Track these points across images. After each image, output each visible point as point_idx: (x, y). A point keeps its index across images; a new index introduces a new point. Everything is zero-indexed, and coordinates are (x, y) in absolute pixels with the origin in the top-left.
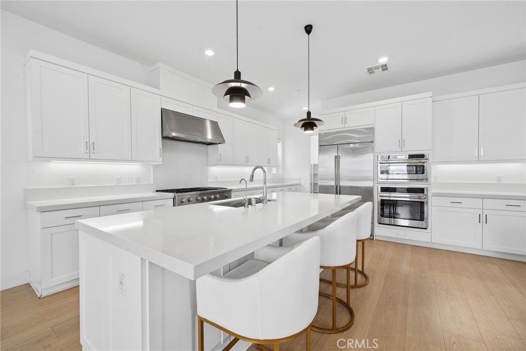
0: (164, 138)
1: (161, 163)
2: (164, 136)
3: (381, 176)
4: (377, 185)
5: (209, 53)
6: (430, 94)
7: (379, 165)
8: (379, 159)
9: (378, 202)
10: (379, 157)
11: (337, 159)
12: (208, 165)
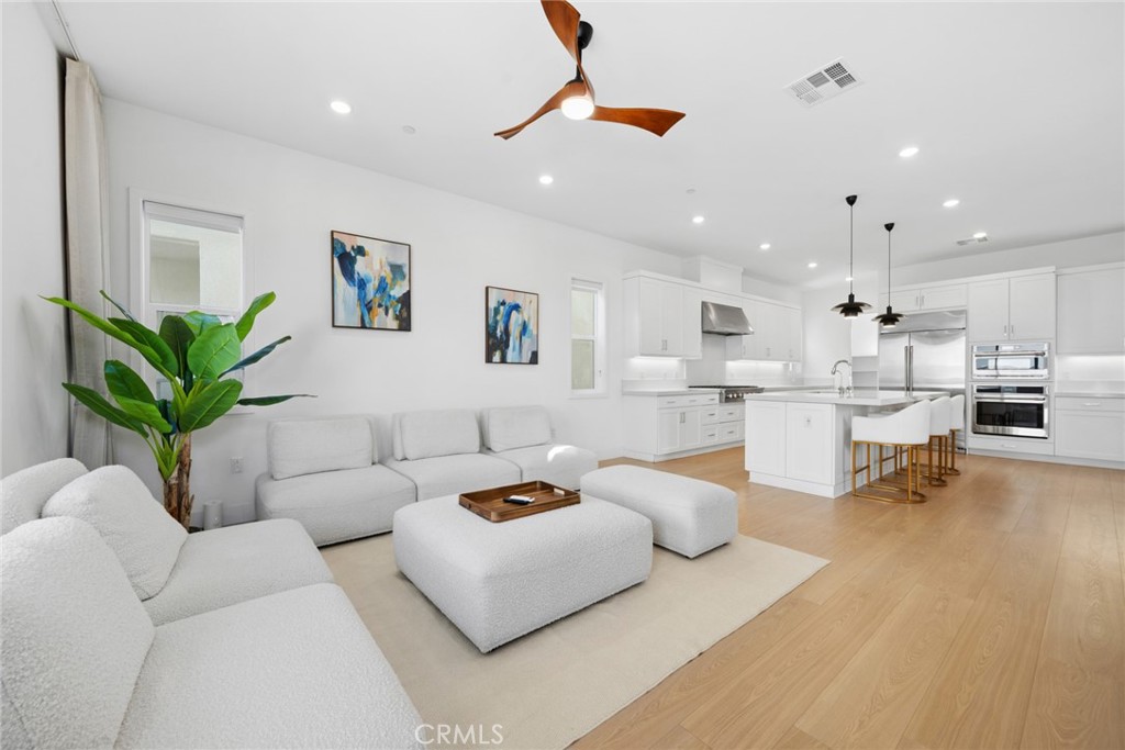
0: (703, 332)
1: (701, 358)
2: (705, 329)
3: (976, 372)
4: (970, 384)
5: (698, 220)
6: (1053, 268)
7: (975, 359)
8: (975, 350)
9: (973, 406)
10: (975, 348)
11: (909, 351)
12: (726, 360)
